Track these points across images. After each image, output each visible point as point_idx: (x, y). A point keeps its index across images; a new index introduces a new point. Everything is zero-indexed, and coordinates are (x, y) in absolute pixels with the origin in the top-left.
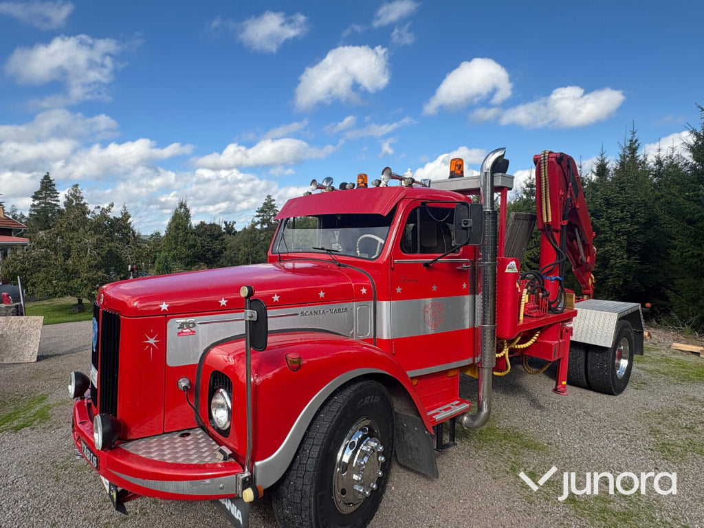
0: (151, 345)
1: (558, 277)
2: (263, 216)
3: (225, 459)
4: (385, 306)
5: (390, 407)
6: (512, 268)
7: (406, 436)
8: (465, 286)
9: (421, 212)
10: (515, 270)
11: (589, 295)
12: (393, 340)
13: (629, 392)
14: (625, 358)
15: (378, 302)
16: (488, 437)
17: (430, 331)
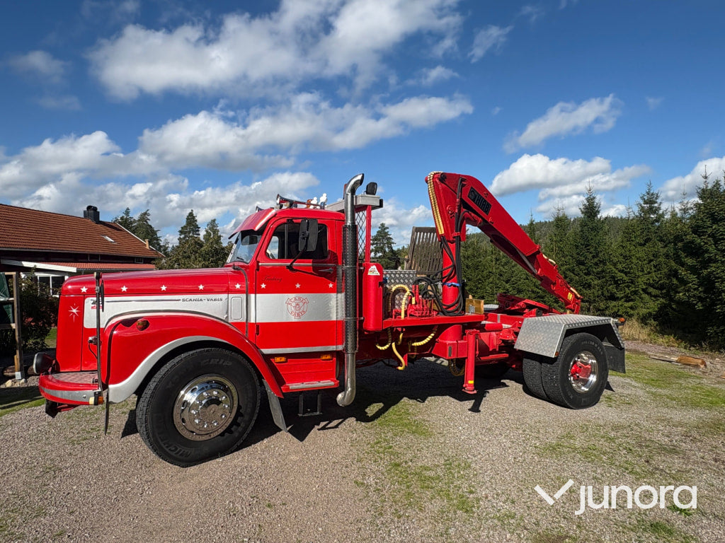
0: (74, 313)
1: (454, 283)
4: (252, 298)
6: (374, 272)
8: (331, 286)
10: (377, 274)
12: (258, 323)
14: (593, 373)
15: (249, 295)
17: (293, 319)
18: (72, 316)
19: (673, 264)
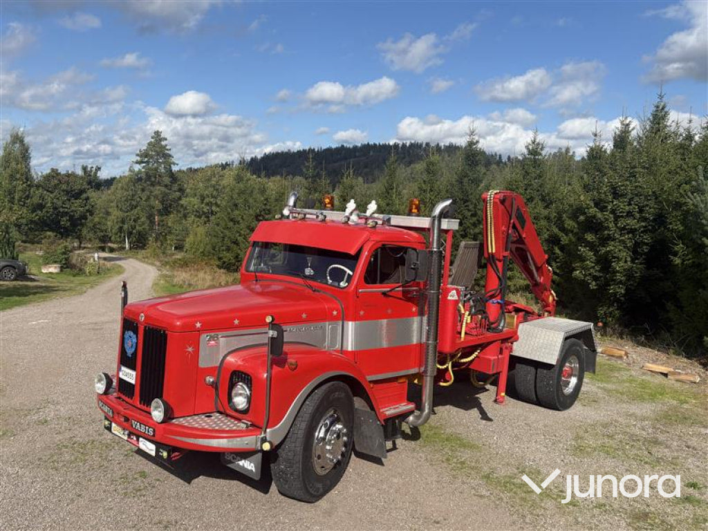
0: (189, 352)
1: (499, 301)
2: (147, 162)
3: (247, 427)
4: (350, 326)
5: (351, 404)
6: (453, 296)
7: (362, 428)
8: (414, 309)
9: (382, 253)
10: (456, 298)
11: (549, 312)
12: (357, 351)
13: (576, 409)
14: (575, 376)
15: (345, 323)
16: (433, 439)
17: (385, 345)
18: (188, 355)
19: (556, 230)
